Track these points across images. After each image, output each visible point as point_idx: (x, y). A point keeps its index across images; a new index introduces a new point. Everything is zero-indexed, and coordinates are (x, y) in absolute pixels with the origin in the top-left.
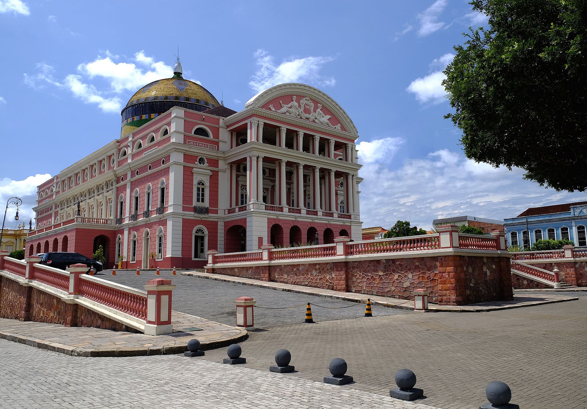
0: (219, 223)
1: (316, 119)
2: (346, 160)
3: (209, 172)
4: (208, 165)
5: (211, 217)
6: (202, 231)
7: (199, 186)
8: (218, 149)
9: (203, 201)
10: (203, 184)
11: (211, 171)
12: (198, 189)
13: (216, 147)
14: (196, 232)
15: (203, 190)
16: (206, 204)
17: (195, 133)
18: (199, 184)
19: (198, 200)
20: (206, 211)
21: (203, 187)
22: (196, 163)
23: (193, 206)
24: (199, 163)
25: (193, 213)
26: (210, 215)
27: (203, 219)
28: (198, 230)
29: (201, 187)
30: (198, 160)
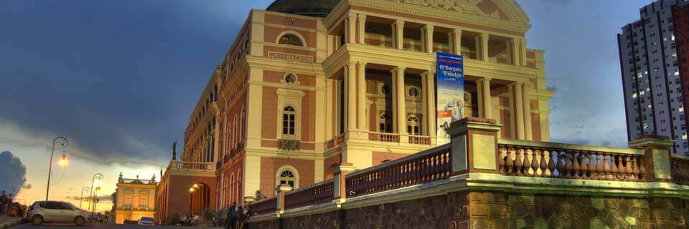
0: (317, 162)
1: (456, 5)
2: (512, 63)
3: (301, 92)
4: (299, 83)
5: (304, 154)
6: (291, 173)
7: (286, 112)
8: (315, 61)
9: (292, 132)
10: (292, 110)
11: (304, 91)
12: (285, 116)
13: (311, 58)
14: (282, 176)
15: (292, 117)
16: (297, 136)
17: (281, 42)
18: (286, 109)
19: (285, 131)
20: (297, 146)
21: (292, 113)
22: (282, 81)
23: (277, 139)
24: (285, 81)
25: (276, 149)
26: (301, 151)
27: (290, 157)
28: (284, 173)
29: (289, 113)
30: (285, 77)
